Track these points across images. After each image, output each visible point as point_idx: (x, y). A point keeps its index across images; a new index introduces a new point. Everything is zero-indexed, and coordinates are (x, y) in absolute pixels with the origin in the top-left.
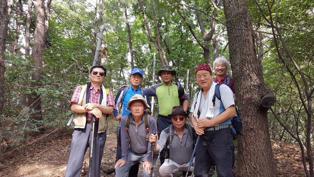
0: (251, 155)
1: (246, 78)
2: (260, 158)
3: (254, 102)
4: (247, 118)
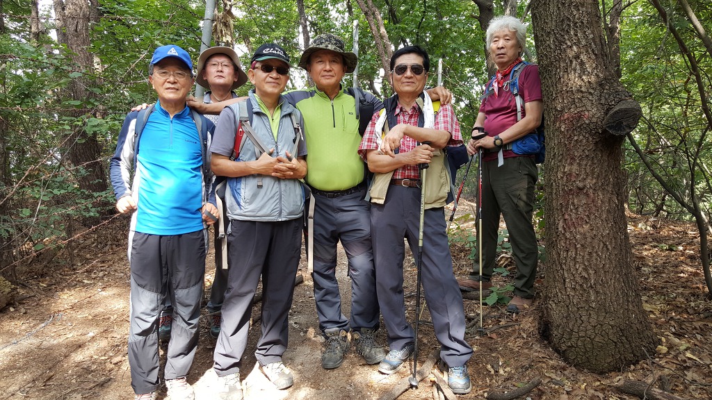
0: (576, 249)
1: (571, 65)
2: (598, 255)
3: (589, 124)
4: (571, 164)
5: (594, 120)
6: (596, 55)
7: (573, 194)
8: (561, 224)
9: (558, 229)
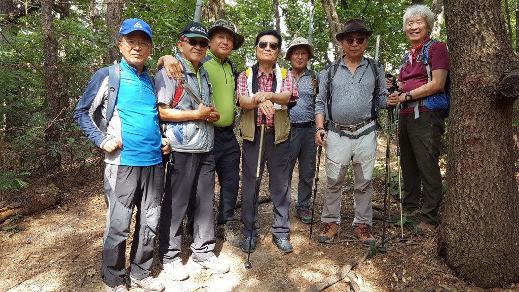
0: (471, 187)
1: (473, 40)
2: (489, 193)
3: (486, 88)
4: (470, 119)
5: (491, 84)
6: (495, 32)
7: (470, 144)
8: (459, 167)
9: (457, 170)
